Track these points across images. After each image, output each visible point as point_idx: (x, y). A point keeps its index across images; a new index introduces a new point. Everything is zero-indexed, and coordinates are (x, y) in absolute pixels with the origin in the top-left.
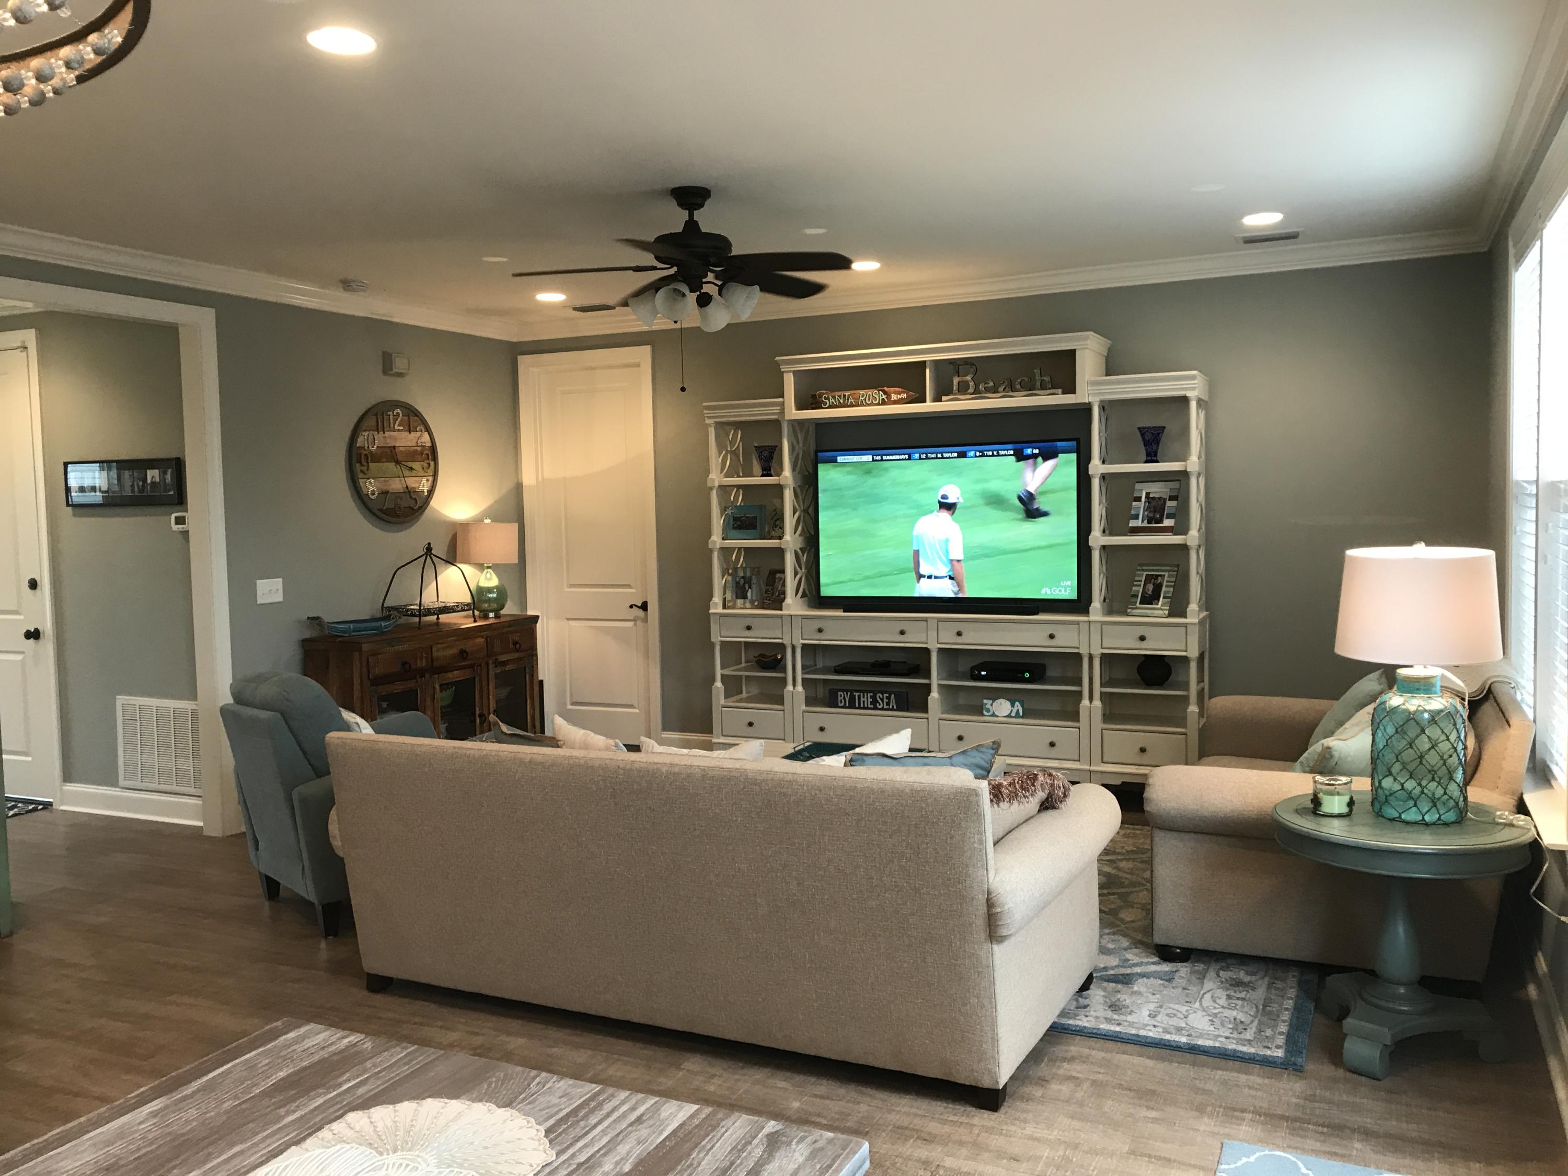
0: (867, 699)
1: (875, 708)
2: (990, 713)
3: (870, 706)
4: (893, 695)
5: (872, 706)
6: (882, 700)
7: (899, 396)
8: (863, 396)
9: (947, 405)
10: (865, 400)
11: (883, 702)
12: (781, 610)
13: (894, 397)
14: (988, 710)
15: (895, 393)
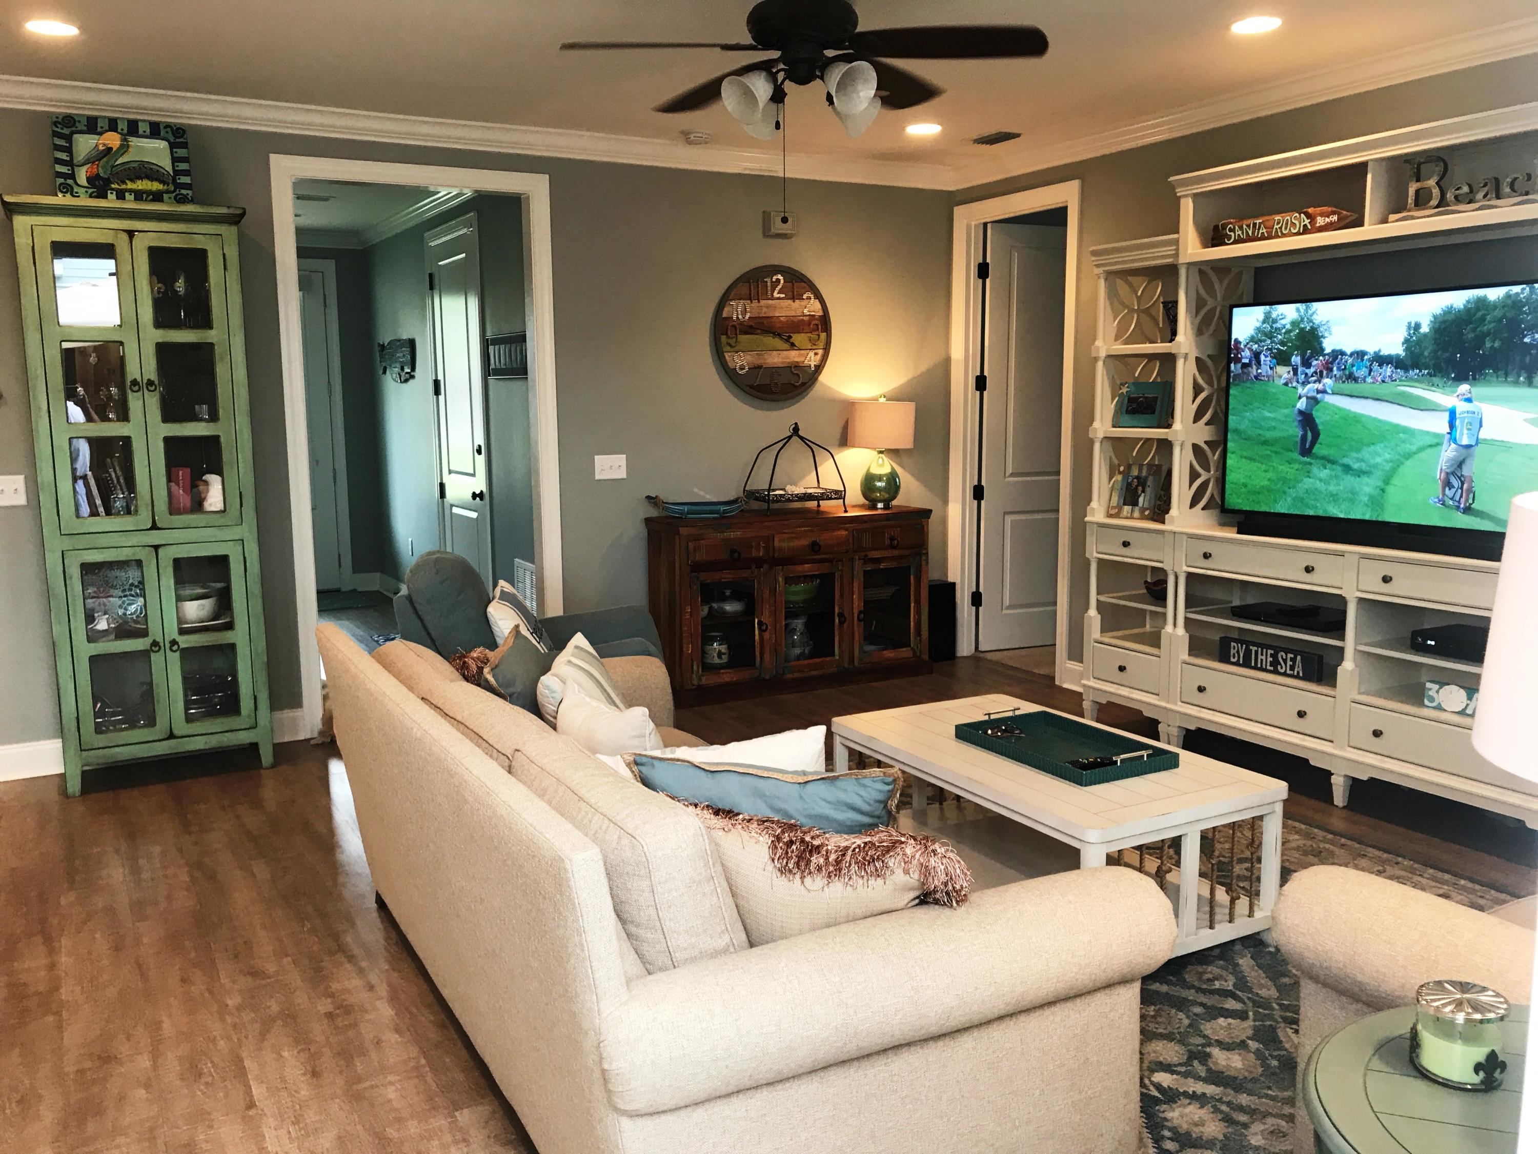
0: (1265, 658)
1: (1275, 672)
2: (1434, 704)
3: (1269, 667)
4: (1299, 658)
5: (1272, 668)
6: (1285, 661)
7: (1327, 220)
8: (1278, 223)
9: (1397, 227)
10: (1281, 228)
11: (1286, 664)
12: (1163, 522)
13: (1320, 221)
14: (1432, 699)
15: (1322, 215)
